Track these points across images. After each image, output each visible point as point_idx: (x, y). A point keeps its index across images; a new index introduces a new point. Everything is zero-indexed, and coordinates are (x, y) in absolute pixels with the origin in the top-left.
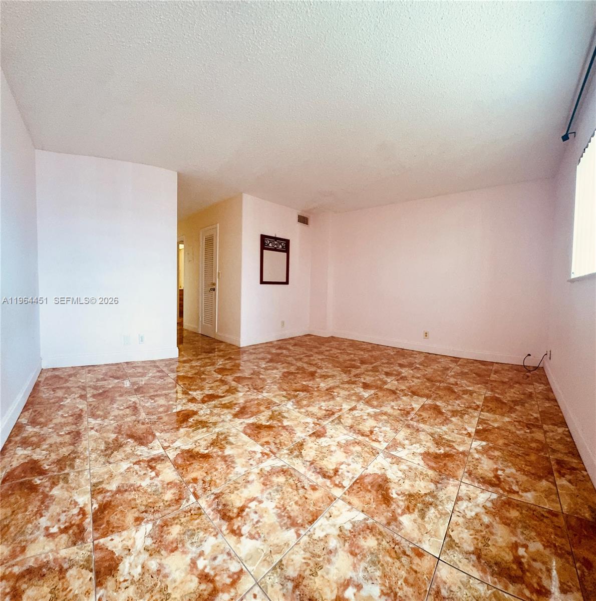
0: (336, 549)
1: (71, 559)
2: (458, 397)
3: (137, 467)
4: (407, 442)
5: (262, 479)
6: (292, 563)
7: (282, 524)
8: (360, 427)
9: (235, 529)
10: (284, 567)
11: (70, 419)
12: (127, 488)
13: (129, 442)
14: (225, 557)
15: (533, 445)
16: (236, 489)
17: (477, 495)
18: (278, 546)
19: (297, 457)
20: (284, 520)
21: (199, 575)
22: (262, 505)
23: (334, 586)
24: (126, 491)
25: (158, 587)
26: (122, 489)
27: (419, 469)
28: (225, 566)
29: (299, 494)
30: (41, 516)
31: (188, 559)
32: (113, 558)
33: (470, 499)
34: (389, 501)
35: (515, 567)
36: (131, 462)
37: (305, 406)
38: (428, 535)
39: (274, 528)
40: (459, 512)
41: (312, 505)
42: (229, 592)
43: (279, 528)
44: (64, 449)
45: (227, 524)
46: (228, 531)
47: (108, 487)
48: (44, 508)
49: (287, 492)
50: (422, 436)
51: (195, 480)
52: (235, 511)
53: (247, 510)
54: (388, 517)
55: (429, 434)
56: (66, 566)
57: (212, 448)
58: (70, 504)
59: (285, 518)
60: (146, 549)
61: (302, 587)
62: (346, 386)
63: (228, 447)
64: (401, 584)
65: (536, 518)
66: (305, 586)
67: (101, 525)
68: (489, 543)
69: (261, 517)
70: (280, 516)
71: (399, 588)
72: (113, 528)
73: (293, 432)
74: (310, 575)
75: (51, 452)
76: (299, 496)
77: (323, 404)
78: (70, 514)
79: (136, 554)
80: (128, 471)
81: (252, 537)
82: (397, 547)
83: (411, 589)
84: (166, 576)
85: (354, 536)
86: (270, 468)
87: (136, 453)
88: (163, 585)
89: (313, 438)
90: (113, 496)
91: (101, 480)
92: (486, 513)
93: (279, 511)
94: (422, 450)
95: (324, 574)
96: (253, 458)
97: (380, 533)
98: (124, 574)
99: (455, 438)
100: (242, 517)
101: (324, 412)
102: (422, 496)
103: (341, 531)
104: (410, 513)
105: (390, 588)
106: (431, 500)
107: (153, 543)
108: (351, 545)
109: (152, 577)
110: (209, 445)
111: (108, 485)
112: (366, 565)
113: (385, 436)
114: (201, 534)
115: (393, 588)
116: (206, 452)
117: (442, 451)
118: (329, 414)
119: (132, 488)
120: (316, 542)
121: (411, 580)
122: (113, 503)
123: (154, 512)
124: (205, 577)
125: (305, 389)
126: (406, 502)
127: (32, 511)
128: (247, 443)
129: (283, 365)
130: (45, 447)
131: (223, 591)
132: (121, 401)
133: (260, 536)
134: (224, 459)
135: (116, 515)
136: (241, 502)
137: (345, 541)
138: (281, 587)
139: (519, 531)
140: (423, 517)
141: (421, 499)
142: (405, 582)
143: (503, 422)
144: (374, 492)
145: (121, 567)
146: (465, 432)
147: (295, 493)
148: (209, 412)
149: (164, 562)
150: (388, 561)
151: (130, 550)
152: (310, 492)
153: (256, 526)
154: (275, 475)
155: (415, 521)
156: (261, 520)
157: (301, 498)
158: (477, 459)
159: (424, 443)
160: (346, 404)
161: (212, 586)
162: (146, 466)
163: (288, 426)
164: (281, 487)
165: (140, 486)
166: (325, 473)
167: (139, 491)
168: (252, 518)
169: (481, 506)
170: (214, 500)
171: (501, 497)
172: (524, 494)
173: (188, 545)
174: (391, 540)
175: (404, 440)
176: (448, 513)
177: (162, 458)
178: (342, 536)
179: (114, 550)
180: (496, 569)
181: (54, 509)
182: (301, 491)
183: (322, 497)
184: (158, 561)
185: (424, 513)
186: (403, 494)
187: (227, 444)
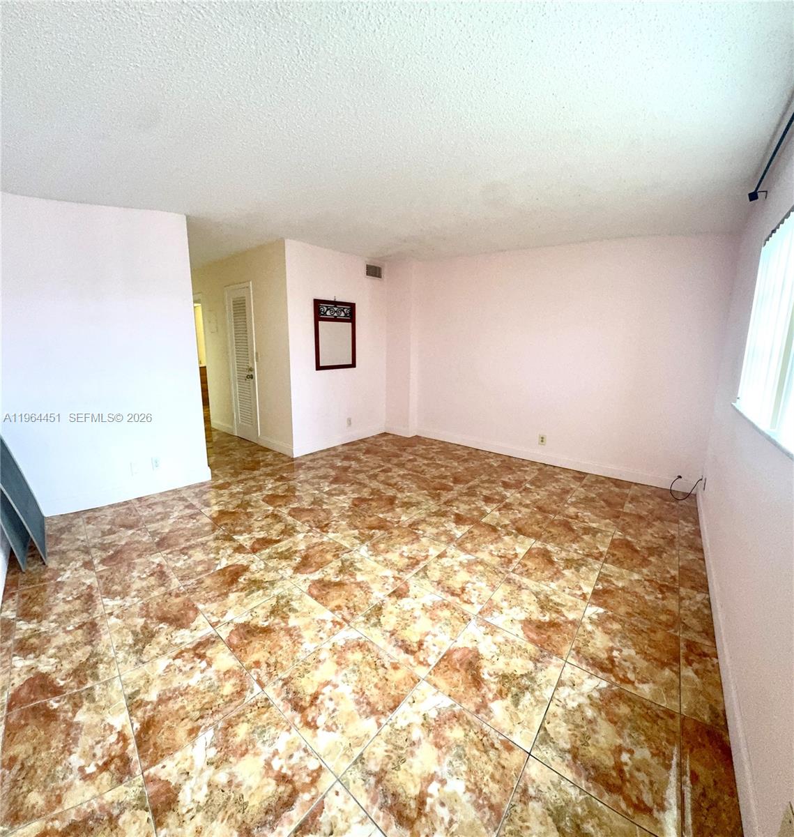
0: (420, 740)
1: (120, 801)
2: (576, 538)
3: (179, 662)
4: (505, 604)
5: (336, 656)
6: (374, 756)
7: (361, 711)
8: (450, 582)
9: (310, 721)
10: (365, 761)
11: (78, 604)
12: (171, 695)
13: (162, 628)
14: (302, 754)
15: (663, 618)
16: (307, 671)
17: (583, 681)
18: (357, 738)
19: (375, 625)
20: (362, 707)
21: (276, 776)
22: (337, 691)
23: (418, 780)
24: (170, 698)
25: (232, 799)
26: (164, 697)
27: (517, 642)
28: (303, 764)
29: (378, 675)
30: (71, 753)
31: (261, 762)
32: (169, 788)
33: (574, 685)
34: (479, 683)
35: (614, 774)
36: (169, 658)
37: (382, 552)
38: (520, 726)
39: (352, 717)
40: (558, 700)
41: (393, 689)
42: (309, 791)
43: (358, 717)
44: (79, 653)
45: (300, 715)
46: (302, 724)
47: (147, 698)
48: (71, 741)
49: (365, 672)
50: (525, 596)
51: (257, 664)
52: (308, 699)
53: (321, 697)
54: (478, 702)
55: (533, 593)
56: (115, 812)
57: (272, 618)
58: (105, 730)
59: (365, 705)
60: (210, 763)
61: (384, 782)
62: (434, 520)
63: (292, 615)
64: (487, 780)
65: (648, 718)
66: (388, 781)
67: (148, 751)
68: (589, 742)
69: (337, 704)
70: (358, 703)
71: (484, 784)
72: (163, 751)
73: (369, 590)
74: (393, 769)
75: (61, 659)
76: (379, 677)
77: (405, 548)
78: (107, 743)
79: (197, 775)
80: (167, 670)
81: (329, 729)
82: (485, 738)
83: (497, 786)
84: (239, 785)
85: (440, 725)
86: (344, 642)
87: (173, 642)
88: (237, 796)
89: (394, 599)
90: (155, 709)
91: (137, 689)
92: (591, 705)
93: (357, 697)
94: (523, 616)
95: (407, 767)
96: (323, 629)
97: (468, 723)
98: (186, 804)
99: (566, 600)
100: (316, 705)
101: (407, 560)
102: (517, 678)
103: (425, 719)
104: (502, 698)
105: (476, 784)
106: (528, 683)
107: (218, 752)
108: (436, 737)
109: (223, 791)
110: (269, 614)
111: (147, 695)
112: (451, 759)
113: (479, 595)
114: (273, 730)
115: (478, 784)
116: (266, 624)
117: (547, 619)
118: (412, 562)
119: (177, 693)
120: (398, 732)
121: (497, 777)
122: (156, 719)
123: (212, 714)
124: (282, 779)
125: (382, 525)
126: (499, 685)
127: (57, 747)
128: (313, 609)
129: (352, 488)
130: (52, 651)
131: (303, 792)
132: (141, 564)
133: (337, 728)
134: (289, 632)
135: (163, 733)
136: (313, 688)
137: (430, 730)
138: (363, 782)
139: (626, 732)
140: (516, 704)
141: (517, 682)
142: (491, 778)
143: (631, 580)
144: (463, 672)
145: (181, 796)
146: (579, 593)
147: (374, 673)
148: (262, 566)
149: (234, 769)
150: (475, 755)
151: (188, 773)
152: (391, 671)
153: (333, 715)
154: (350, 651)
155: (507, 709)
156: (338, 708)
157: (381, 680)
158: (590, 633)
159: (526, 606)
160: (434, 548)
161: (291, 786)
162: (192, 656)
163: (363, 582)
164: (358, 667)
165: (189, 686)
166: (408, 647)
167: (187, 694)
168: (327, 706)
169: (586, 695)
170: (282, 687)
171: (612, 687)
172: (641, 686)
173: (259, 745)
174: (479, 731)
175: (502, 601)
176: (546, 701)
177: (213, 639)
178: (426, 725)
179: (168, 778)
180: (593, 774)
181: (85, 741)
182: (381, 671)
183: (405, 679)
184: (227, 770)
185: (518, 700)
186: (496, 674)
187: (290, 612)
